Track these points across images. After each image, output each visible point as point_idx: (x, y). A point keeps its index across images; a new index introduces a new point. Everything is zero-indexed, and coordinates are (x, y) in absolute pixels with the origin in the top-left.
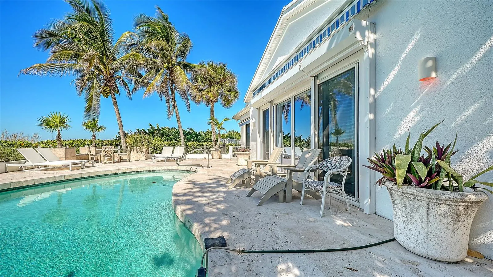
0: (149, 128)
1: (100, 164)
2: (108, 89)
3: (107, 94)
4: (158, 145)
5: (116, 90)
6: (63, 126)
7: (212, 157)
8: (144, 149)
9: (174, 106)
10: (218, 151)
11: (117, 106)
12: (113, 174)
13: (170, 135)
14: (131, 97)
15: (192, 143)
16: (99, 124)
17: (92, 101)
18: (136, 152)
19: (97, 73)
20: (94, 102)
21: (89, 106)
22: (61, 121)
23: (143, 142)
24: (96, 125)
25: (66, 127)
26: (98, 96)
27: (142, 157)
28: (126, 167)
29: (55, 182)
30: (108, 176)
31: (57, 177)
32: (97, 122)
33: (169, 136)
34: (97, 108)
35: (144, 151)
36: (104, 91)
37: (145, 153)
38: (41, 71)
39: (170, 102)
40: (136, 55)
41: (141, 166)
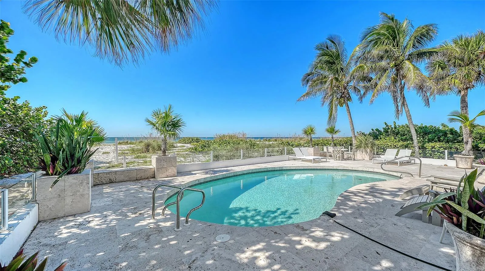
0: (385, 126)
1: (332, 161)
2: (342, 100)
3: (342, 104)
4: (388, 145)
5: (349, 99)
6: (313, 133)
7: (457, 165)
8: (368, 150)
9: (403, 104)
10: (466, 158)
11: (349, 112)
12: (335, 170)
13: (406, 134)
14: (362, 101)
15: (433, 144)
16: (336, 129)
17: (332, 111)
18: (361, 153)
19: (336, 89)
20: (334, 112)
21: (331, 116)
22: (312, 131)
23: (367, 144)
24: (333, 130)
25: (314, 133)
26: (336, 106)
27: (367, 158)
28: (345, 165)
29: (304, 169)
30: (332, 170)
31: (305, 166)
32: (334, 128)
33: (404, 136)
34: (335, 116)
35: (369, 152)
36: (340, 102)
37: (370, 154)
38: (305, 98)
39: (398, 100)
40: (362, 67)
41: (356, 166)
